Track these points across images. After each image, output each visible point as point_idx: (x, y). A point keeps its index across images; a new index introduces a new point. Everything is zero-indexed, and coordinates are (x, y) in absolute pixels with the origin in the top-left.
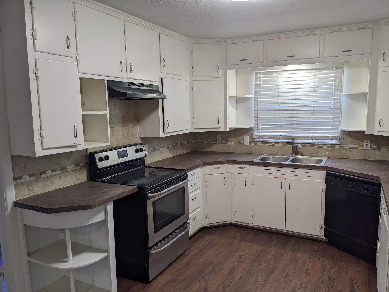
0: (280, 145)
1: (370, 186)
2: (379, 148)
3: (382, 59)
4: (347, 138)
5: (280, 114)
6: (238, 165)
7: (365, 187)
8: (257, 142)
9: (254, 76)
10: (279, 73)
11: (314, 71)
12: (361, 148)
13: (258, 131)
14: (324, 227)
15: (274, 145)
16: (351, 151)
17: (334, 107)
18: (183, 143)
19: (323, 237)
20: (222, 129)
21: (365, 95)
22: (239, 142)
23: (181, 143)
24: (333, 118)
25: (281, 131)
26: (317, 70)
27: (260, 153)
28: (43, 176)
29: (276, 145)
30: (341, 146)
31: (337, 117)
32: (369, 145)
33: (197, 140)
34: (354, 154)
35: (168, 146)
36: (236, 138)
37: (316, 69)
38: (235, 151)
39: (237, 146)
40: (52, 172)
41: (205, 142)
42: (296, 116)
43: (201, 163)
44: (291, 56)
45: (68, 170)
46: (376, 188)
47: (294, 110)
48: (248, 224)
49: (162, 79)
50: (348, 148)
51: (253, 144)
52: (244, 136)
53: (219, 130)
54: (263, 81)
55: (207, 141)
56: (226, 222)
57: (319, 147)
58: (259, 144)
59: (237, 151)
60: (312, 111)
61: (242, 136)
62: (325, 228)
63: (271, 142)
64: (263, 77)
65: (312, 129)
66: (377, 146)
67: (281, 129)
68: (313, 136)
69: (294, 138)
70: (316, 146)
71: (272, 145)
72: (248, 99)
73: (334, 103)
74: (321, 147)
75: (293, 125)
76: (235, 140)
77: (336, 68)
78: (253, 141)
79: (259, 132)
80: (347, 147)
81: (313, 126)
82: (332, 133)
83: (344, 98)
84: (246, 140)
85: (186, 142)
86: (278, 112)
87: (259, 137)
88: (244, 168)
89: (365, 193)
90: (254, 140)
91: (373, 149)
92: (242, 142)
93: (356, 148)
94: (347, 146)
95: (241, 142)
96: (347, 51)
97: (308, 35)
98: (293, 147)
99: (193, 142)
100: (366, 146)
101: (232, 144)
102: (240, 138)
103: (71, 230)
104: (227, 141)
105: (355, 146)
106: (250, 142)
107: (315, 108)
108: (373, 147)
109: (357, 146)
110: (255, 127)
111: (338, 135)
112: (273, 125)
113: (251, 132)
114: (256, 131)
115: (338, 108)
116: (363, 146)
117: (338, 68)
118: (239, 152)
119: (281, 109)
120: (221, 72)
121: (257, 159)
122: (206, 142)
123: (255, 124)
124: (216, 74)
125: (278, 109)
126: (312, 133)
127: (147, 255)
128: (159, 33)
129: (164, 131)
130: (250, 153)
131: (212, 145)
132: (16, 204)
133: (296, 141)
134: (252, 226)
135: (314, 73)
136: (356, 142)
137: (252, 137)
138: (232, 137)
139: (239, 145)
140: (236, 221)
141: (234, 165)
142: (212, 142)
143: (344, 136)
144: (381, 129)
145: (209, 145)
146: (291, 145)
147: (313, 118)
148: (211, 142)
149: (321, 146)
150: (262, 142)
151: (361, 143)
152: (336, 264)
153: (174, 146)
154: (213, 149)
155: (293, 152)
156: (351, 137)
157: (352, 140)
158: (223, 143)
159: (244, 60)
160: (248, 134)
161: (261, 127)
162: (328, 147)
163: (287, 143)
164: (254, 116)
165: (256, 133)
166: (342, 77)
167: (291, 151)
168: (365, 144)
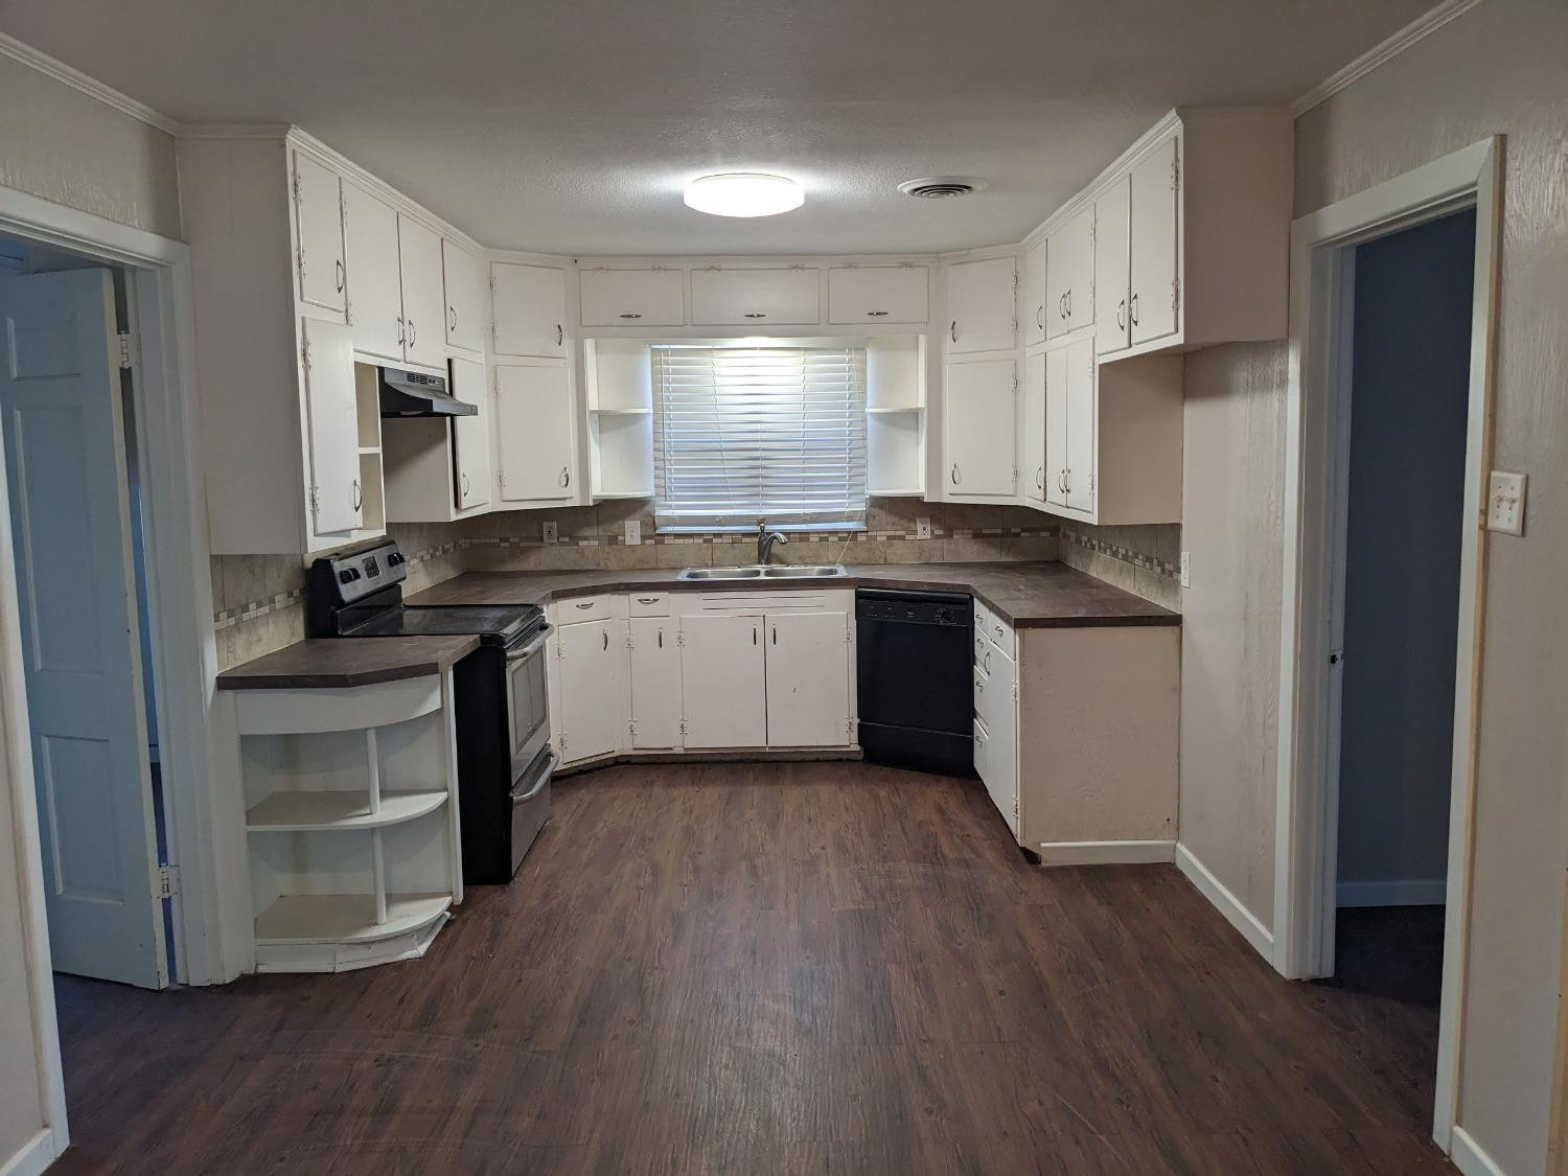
0: (725, 541)
1: (951, 607)
2: (949, 534)
3: (949, 337)
4: (882, 513)
5: (722, 460)
6: (635, 596)
7: (941, 610)
8: (664, 535)
9: (647, 361)
10: (715, 353)
11: (802, 352)
12: (912, 537)
13: (665, 505)
14: (856, 721)
15: (710, 541)
16: (892, 546)
17: (851, 440)
18: (446, 547)
19: (857, 748)
20: (576, 502)
21: (915, 414)
22: (613, 540)
23: (443, 547)
24: (851, 468)
25: (728, 505)
27: (672, 564)
28: (246, 616)
29: (715, 540)
30: (870, 534)
31: (857, 467)
32: (929, 528)
33: (477, 541)
34: (900, 551)
35: (422, 554)
36: (601, 529)
37: (806, 349)
38: (602, 567)
39: (607, 549)
40: (257, 608)
41: (503, 544)
42: (764, 463)
43: (548, 592)
44: (752, 316)
45: (278, 606)
46: (963, 608)
47: (757, 450)
48: (671, 749)
49: (450, 361)
50: (884, 538)
51: (653, 542)
52: (626, 523)
53: (568, 504)
54: (675, 372)
55: (512, 540)
56: (610, 755)
57: (821, 539)
58: (668, 541)
59: (606, 565)
60: (802, 452)
61: (621, 522)
62: (859, 724)
63: (701, 535)
64: (675, 363)
65: (804, 497)
66: (945, 530)
67: (728, 497)
68: (807, 514)
69: (761, 521)
70: (814, 539)
71: (705, 541)
72: (636, 419)
73: (851, 431)
74: (826, 539)
75: (756, 488)
76: (601, 533)
77: (850, 350)
78: (653, 532)
79: (670, 507)
80: (882, 537)
81: (804, 488)
82: (850, 503)
83: (870, 422)
84: (632, 531)
85: (452, 544)
86: (717, 455)
87: (671, 521)
88: (655, 600)
89: (941, 623)
90: (657, 532)
91: (937, 537)
92: (620, 538)
93: (902, 538)
94: (883, 533)
95: (616, 537)
96: (878, 314)
97: (791, 269)
98: (760, 543)
99: (463, 546)
100: (923, 531)
101: (591, 544)
102: (615, 527)
103: (380, 731)
104: (574, 539)
105: (898, 533)
106: (644, 538)
107: (809, 445)
108: (936, 532)
109: (903, 533)
110: (657, 495)
111: (862, 507)
112: (708, 489)
113: (647, 509)
114: (661, 506)
115: (861, 443)
116: (915, 532)
117: (856, 349)
118: (612, 566)
119: (725, 445)
120: (568, 347)
121: (683, 577)
122: (507, 544)
123: (656, 486)
124: (555, 349)
125: (717, 446)
126: (804, 506)
127: (508, 804)
128: (442, 240)
129: (456, 505)
130: (645, 567)
131: (526, 552)
132: (225, 683)
133: (768, 528)
134: (683, 752)
135: (802, 359)
136: (901, 522)
137: (651, 523)
138: (589, 525)
139: (614, 546)
140: (635, 749)
141: (626, 596)
142: (526, 544)
143: (876, 511)
144: (956, 489)
145: (519, 552)
146: (756, 540)
147: (805, 470)
148: (522, 544)
149: (824, 536)
150: (677, 536)
151: (912, 525)
152: (897, 790)
153: (432, 556)
154: (531, 563)
155: (761, 554)
156: (890, 512)
157: (892, 519)
158: (562, 544)
159: (630, 316)
160: (638, 514)
161: (676, 496)
162: (841, 539)
163: (745, 535)
164: (652, 464)
165: (660, 512)
166: (864, 372)
167: (755, 554)
168: (919, 527)
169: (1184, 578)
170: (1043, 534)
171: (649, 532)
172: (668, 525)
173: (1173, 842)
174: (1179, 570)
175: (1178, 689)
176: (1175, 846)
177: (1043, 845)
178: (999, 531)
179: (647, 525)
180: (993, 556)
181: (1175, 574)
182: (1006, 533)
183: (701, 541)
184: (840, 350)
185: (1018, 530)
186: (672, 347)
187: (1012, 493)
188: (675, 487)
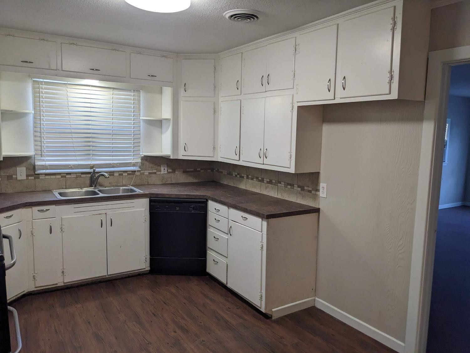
0: (73, 176)
2: (174, 171)
4: (147, 164)
5: (71, 138)
7: (192, 206)
8: (39, 174)
9: (30, 85)
10: (69, 86)
11: (112, 90)
12: (159, 173)
13: (40, 160)
14: (149, 257)
15: (65, 177)
16: (151, 177)
17: (134, 131)
19: (149, 269)
22: (10, 177)
25: (74, 159)
26: (115, 90)
27: (44, 189)
29: (67, 176)
30: (141, 172)
32: (166, 169)
34: (154, 179)
36: (2, 172)
37: (114, 88)
38: (3, 191)
42: (93, 140)
44: (93, 69)
46: (202, 205)
47: (90, 133)
48: (57, 284)
50: (148, 173)
51: (33, 178)
52: (17, 168)
54: (46, 93)
57: (120, 175)
58: (42, 177)
59: (6, 190)
60: (112, 135)
61: (14, 168)
63: (60, 174)
64: (45, 89)
65: (113, 156)
66: (172, 170)
67: (75, 156)
68: (115, 164)
69: (92, 167)
70: (116, 174)
71: (62, 177)
72: (23, 115)
74: (122, 175)
75: (89, 151)
76: (2, 174)
77: (133, 91)
78: (34, 173)
79: (44, 160)
80: (146, 173)
81: (113, 151)
82: (134, 159)
83: (142, 123)
84: (21, 173)
87: (44, 167)
88: (47, 210)
89: (193, 212)
90: (36, 173)
91: (169, 173)
92: (14, 176)
93: (155, 173)
94: (147, 171)
95: (12, 176)
96: (152, 76)
98: (91, 178)
100: (164, 170)
102: (10, 171)
105: (153, 171)
106: (28, 176)
107: (115, 132)
108: (169, 171)
109: (155, 171)
110: (36, 155)
111: (139, 160)
112: (64, 151)
113: (29, 161)
114: (38, 160)
115: (137, 132)
116: (160, 171)
117: (136, 91)
118: (9, 190)
119: (73, 131)
123: (36, 150)
126: (113, 160)
133: (97, 170)
135: (112, 93)
136: (155, 167)
137: (32, 169)
139: (11, 181)
140: (36, 287)
141: (31, 209)
143: (144, 162)
144: (185, 153)
146: (90, 175)
147: (113, 144)
149: (121, 173)
150: (46, 174)
151: (159, 168)
155: (91, 183)
156: (150, 162)
157: (151, 165)
159: (26, 62)
160: (24, 164)
161: (46, 155)
162: (128, 174)
163: (83, 173)
164: (32, 138)
165: (38, 163)
166: (139, 101)
167: (88, 182)
168: (162, 169)
169: (322, 193)
170: (208, 171)
171: (32, 173)
172: (43, 169)
173: (314, 298)
174: (318, 190)
175: (317, 237)
176: (315, 299)
177: (273, 310)
178: (193, 170)
179: (29, 169)
180: (190, 180)
181: (313, 192)
182: (195, 171)
183: (60, 177)
184: (130, 91)
185: (200, 169)
186: (44, 80)
187: (212, 156)
188: (46, 150)
